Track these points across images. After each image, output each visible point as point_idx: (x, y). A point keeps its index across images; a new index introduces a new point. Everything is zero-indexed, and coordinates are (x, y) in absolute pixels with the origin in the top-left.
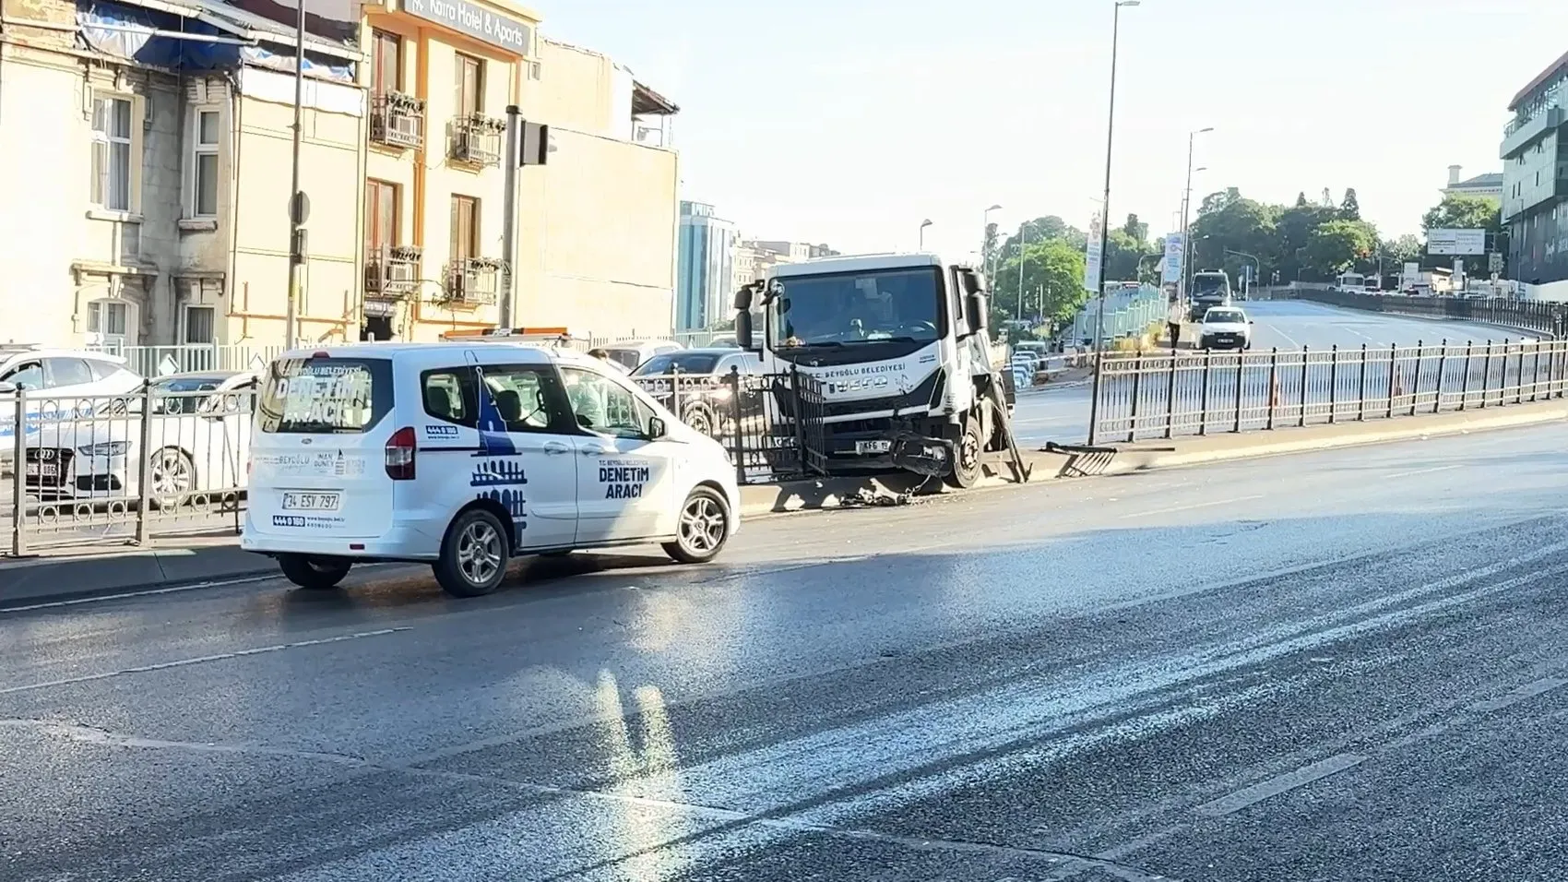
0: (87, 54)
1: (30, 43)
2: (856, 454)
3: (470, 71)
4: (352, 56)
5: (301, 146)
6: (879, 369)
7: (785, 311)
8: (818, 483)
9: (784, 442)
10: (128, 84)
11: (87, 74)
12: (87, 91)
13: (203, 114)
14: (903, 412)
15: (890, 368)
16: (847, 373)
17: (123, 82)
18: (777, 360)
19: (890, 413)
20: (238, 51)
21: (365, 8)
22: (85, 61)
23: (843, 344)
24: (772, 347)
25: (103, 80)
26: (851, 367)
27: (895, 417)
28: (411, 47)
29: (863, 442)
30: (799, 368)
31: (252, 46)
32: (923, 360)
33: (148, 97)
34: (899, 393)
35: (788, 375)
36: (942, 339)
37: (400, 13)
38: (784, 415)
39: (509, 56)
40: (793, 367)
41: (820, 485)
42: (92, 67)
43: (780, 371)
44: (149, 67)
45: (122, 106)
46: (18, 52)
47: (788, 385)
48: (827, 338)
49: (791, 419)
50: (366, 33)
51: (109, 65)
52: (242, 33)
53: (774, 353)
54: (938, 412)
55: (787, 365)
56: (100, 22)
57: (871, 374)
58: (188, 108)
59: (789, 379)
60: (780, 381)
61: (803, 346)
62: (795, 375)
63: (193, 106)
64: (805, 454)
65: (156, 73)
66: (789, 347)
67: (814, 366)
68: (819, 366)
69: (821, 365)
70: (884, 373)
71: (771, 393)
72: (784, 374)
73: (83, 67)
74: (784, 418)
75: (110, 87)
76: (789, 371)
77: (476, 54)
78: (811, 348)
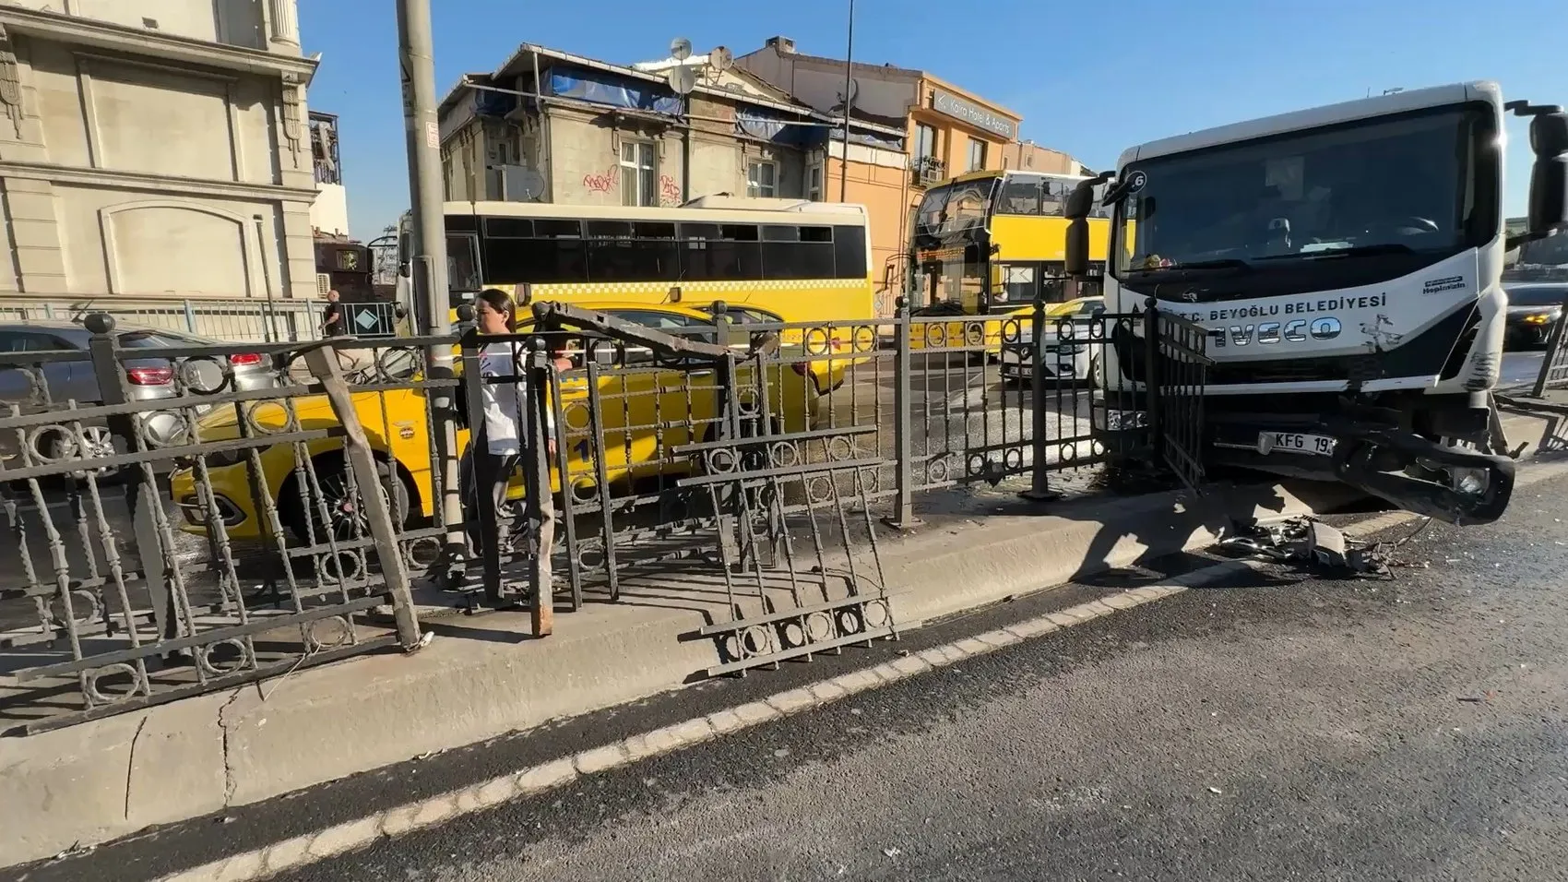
0: (744, 136)
1: (706, 129)
2: (1256, 453)
3: (978, 147)
4: (901, 134)
5: (847, 183)
6: (1326, 306)
7: (1147, 216)
8: (1176, 506)
9: (1124, 419)
10: (769, 153)
11: (743, 148)
12: (744, 158)
13: (814, 170)
14: (1371, 386)
15: (1351, 303)
16: (1253, 312)
17: (766, 152)
18: (1124, 292)
19: (1339, 385)
20: (828, 132)
21: (911, 108)
22: (740, 140)
23: (1248, 263)
24: (1117, 274)
25: (754, 152)
26: (1264, 303)
27: (1353, 392)
28: (941, 133)
29: (1274, 434)
30: (1161, 304)
31: (836, 128)
32: (1433, 287)
33: (782, 162)
34: (1366, 350)
35: (1141, 316)
36: (1480, 245)
37: (932, 111)
38: (1128, 377)
39: (1002, 140)
40: (1150, 304)
41: (1180, 508)
42: (746, 144)
43: (1127, 309)
44: (782, 144)
45: (768, 167)
46: (699, 134)
47: (1140, 331)
48: (1218, 254)
49: (1140, 385)
50: (912, 123)
51: (756, 143)
52: (829, 120)
53: (1121, 281)
54: (1455, 385)
55: (1140, 300)
56: (751, 118)
57: (1306, 315)
58: (806, 168)
59: (1142, 322)
60: (1126, 325)
61: (1172, 268)
62: (1153, 316)
63: (809, 166)
64: (1160, 442)
65: (786, 148)
66: (1148, 271)
67: (1190, 301)
68: (1197, 301)
69: (1202, 299)
70: (1332, 313)
71: (1110, 347)
72: (1135, 314)
73: (741, 144)
74: (1127, 384)
75: (758, 155)
76: (1142, 309)
77: (982, 137)
78: (1187, 271)
